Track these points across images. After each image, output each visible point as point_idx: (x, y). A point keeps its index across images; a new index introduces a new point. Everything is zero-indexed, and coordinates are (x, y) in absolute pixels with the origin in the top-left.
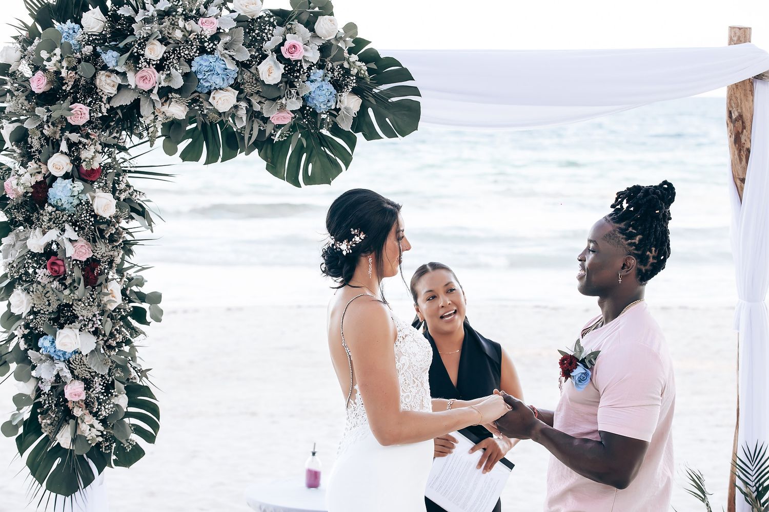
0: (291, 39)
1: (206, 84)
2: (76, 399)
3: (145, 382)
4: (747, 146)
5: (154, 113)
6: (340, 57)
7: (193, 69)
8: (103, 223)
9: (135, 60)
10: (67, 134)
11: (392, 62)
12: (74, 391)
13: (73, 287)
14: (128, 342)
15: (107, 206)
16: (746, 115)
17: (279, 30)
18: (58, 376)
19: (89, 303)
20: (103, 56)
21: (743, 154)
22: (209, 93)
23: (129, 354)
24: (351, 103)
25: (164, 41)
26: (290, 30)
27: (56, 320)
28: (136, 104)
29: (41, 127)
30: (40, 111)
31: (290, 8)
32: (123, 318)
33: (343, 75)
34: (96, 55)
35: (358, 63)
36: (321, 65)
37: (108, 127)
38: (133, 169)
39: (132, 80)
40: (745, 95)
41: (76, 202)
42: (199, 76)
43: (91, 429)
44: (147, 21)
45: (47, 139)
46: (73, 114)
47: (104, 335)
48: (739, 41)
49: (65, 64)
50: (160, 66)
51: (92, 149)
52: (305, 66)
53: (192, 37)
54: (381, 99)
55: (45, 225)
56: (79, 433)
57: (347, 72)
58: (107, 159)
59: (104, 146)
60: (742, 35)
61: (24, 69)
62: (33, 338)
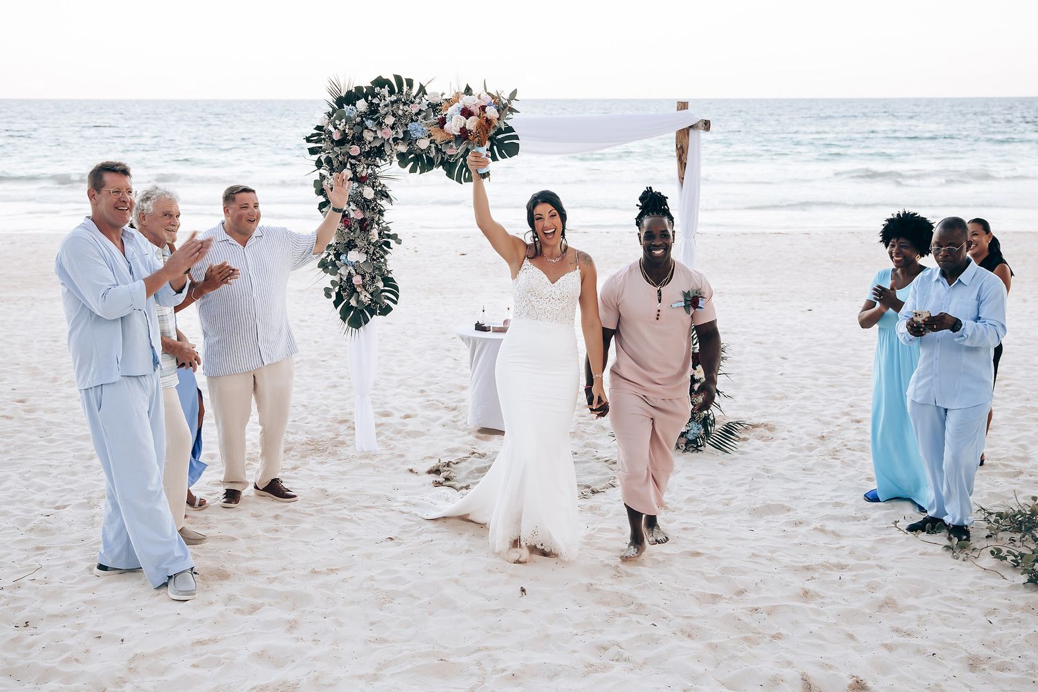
1: (415, 136)
2: (358, 284)
3: (390, 276)
4: (685, 162)
5: (391, 150)
7: (408, 129)
8: (368, 202)
9: (380, 124)
10: (350, 160)
12: (357, 280)
13: (354, 232)
14: (382, 257)
15: (369, 194)
16: (685, 146)
18: (349, 273)
19: (362, 239)
20: (366, 122)
21: (683, 165)
22: (416, 140)
23: (383, 263)
25: (394, 115)
27: (348, 247)
28: (383, 145)
29: (338, 156)
30: (337, 149)
32: (380, 246)
34: (362, 122)
37: (370, 156)
38: (383, 176)
39: (379, 134)
40: (685, 136)
41: (355, 192)
42: (411, 133)
43: (365, 297)
44: (386, 106)
45: (341, 162)
46: (351, 151)
47: (370, 254)
48: (681, 109)
49: (347, 127)
51: (362, 167)
53: (407, 113)
54: (500, 142)
56: (360, 299)
58: (370, 171)
59: (368, 165)
60: (683, 106)
61: (331, 128)
62: (338, 256)
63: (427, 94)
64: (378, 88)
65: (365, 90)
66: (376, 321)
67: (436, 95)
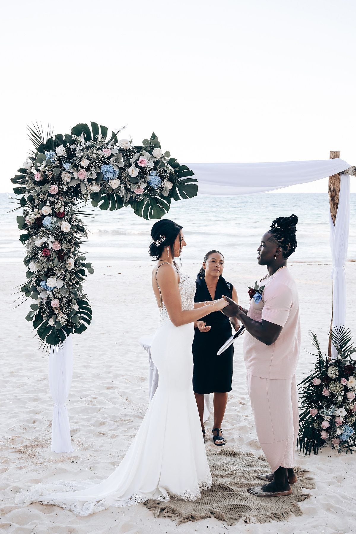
0: (141, 158)
1: (107, 177)
2: (56, 307)
3: (85, 299)
4: (337, 202)
5: (86, 189)
6: (163, 165)
7: (101, 171)
8: (66, 235)
9: (76, 166)
10: (49, 198)
11: (185, 167)
12: (55, 303)
13: (53, 261)
14: (78, 283)
15: (66, 228)
16: (337, 189)
17: (138, 154)
18: (48, 297)
19: (60, 268)
20: (64, 165)
21: (335, 205)
22: (108, 181)
23: (79, 288)
24: (169, 185)
25: (88, 158)
26: (141, 154)
27: (47, 274)
28: (79, 186)
29: (38, 195)
30: (37, 188)
31: (143, 145)
32: (76, 274)
33: (164, 173)
34: (61, 165)
35: (170, 168)
36: (155, 169)
37: (67, 195)
38: (78, 213)
39: (76, 175)
40: (337, 180)
41: (54, 226)
42: (103, 174)
43: (62, 319)
45: (41, 201)
46: (51, 189)
47: (67, 281)
48: (334, 157)
49: (47, 168)
50: (88, 169)
51: (60, 204)
52: (148, 170)
53: (100, 157)
54: (181, 184)
55: (42, 235)
56: (57, 320)
57: (166, 172)
58: (68, 208)
59: (66, 203)
60: (335, 155)
61: (33, 171)
62: (38, 282)
63: (118, 142)
64: (75, 136)
65: (64, 138)
66: (72, 339)
67: (125, 141)
